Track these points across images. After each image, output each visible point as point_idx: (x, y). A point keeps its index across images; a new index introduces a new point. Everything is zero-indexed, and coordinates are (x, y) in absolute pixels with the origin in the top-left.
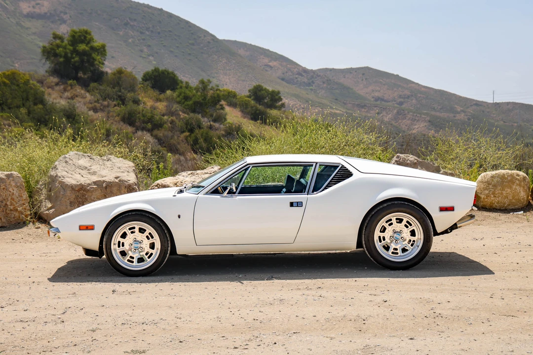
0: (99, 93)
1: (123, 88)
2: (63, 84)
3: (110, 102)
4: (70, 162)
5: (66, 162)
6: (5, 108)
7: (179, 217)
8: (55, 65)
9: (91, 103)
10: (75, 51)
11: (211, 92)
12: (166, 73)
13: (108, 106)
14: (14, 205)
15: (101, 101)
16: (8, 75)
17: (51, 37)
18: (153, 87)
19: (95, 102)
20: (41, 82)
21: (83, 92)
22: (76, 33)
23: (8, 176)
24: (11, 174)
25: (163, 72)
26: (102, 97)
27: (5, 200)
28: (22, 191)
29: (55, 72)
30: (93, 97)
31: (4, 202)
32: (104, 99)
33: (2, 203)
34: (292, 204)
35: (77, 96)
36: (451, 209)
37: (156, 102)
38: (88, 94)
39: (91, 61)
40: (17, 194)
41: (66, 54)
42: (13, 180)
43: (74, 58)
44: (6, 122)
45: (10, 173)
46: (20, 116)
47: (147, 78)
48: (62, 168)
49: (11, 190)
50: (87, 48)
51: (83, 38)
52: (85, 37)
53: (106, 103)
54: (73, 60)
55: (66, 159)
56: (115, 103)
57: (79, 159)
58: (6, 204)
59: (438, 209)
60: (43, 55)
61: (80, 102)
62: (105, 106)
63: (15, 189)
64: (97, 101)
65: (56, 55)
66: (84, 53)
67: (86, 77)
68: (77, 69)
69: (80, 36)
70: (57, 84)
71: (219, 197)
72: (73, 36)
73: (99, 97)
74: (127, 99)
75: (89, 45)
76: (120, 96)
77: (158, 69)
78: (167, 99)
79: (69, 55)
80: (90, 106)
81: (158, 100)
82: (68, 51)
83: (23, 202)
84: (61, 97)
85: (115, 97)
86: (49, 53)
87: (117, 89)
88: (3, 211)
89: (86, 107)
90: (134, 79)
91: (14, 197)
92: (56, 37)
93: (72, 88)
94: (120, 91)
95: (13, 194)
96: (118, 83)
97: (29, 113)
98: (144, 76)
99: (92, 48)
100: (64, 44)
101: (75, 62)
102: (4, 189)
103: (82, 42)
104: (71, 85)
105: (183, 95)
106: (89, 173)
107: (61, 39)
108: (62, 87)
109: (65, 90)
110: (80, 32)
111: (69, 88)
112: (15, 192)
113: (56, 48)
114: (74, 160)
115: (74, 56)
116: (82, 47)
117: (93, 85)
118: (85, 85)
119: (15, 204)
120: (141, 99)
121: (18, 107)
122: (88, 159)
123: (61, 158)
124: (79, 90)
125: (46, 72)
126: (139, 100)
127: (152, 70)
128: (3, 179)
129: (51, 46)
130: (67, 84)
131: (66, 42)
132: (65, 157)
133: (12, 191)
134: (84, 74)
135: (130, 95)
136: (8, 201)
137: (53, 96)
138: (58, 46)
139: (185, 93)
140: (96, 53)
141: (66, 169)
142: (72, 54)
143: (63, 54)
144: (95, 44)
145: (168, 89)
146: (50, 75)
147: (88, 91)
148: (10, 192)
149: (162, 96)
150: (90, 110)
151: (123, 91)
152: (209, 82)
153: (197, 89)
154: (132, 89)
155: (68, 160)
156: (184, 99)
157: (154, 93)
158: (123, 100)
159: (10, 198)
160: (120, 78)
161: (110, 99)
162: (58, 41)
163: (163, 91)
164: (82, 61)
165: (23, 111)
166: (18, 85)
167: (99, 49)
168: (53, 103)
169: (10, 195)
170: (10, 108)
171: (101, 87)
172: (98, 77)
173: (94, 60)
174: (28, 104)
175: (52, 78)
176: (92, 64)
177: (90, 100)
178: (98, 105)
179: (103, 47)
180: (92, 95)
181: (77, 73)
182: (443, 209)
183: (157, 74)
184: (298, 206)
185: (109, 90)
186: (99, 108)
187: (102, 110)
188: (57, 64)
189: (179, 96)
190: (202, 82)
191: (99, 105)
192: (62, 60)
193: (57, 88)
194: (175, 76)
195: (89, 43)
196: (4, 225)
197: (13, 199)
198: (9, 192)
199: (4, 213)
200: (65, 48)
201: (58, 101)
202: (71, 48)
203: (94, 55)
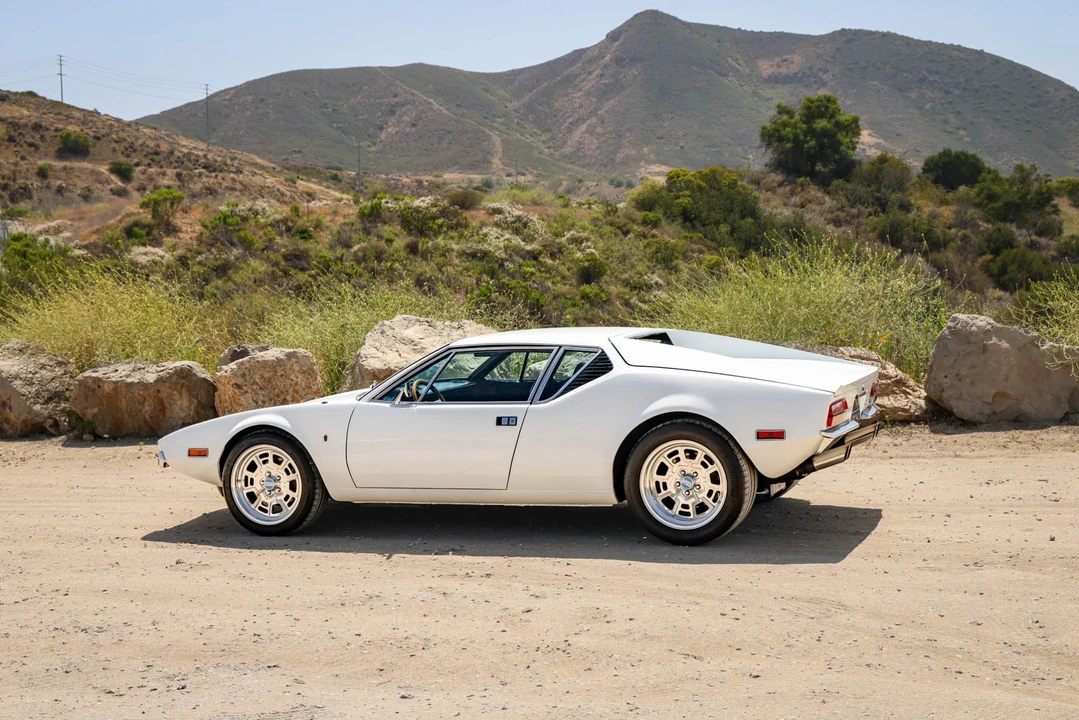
0: (846, 196)
1: (884, 186)
2: (790, 183)
3: (863, 208)
4: (390, 332)
5: (383, 332)
6: (698, 225)
7: (326, 438)
8: (780, 155)
9: (832, 212)
10: (811, 132)
11: (1036, 184)
12: (963, 158)
13: (858, 215)
15: (847, 209)
16: (706, 174)
17: (774, 112)
18: (936, 182)
19: (838, 210)
20: (757, 182)
21: (819, 194)
22: (811, 102)
23: (289, 356)
24: (295, 352)
25: (958, 156)
26: (849, 201)
27: (282, 392)
29: (779, 165)
30: (835, 202)
31: (282, 397)
32: (853, 206)
34: (499, 421)
35: (810, 202)
36: (779, 435)
37: (941, 206)
38: (827, 199)
39: (836, 145)
40: (303, 385)
41: (796, 137)
42: (296, 362)
43: (808, 142)
44: (695, 247)
45: (292, 350)
46: (718, 237)
47: (930, 166)
48: (372, 343)
49: (293, 377)
50: (829, 126)
51: (823, 109)
52: (827, 108)
53: (855, 211)
54: (806, 146)
55: (384, 328)
56: (869, 210)
57: (407, 327)
58: (285, 399)
59: (754, 435)
60: (763, 139)
61: (814, 211)
62: (853, 217)
63: (300, 376)
64: (841, 209)
65: (781, 139)
66: (825, 133)
67: (827, 170)
68: (813, 158)
69: (818, 107)
70: (781, 184)
71: (387, 405)
72: (808, 108)
73: (844, 201)
74: (889, 203)
75: (833, 120)
76: (878, 199)
77: (950, 151)
78: (959, 200)
79: (801, 137)
80: (830, 216)
81: (944, 202)
82: (799, 131)
84: (785, 204)
85: (871, 200)
86: (770, 136)
87: (873, 187)
89: (822, 219)
90: (906, 170)
91: (297, 388)
92: (782, 110)
93: (802, 190)
94: (879, 191)
95: (296, 384)
96: (877, 178)
97: (732, 231)
98: (926, 164)
99: (838, 125)
100: (793, 121)
101: (811, 148)
102: (282, 375)
103: (822, 116)
104: (802, 185)
105: (985, 192)
106: (414, 350)
107: (790, 113)
108: (788, 188)
109: (793, 193)
110: (818, 100)
111: (799, 189)
112: (299, 380)
113: (782, 129)
114: (397, 330)
115: (809, 138)
116: (821, 124)
117: (835, 182)
118: (824, 183)
120: (913, 201)
121: (717, 223)
122: (426, 326)
123: (376, 327)
124: (815, 192)
125: (766, 166)
126: (911, 205)
127: (940, 154)
128: (282, 360)
129: (773, 126)
130: (796, 183)
131: (797, 117)
132: (384, 325)
133: (295, 379)
134: (825, 166)
135: (895, 197)
136: (288, 394)
137: (773, 203)
138: (785, 125)
139: (989, 189)
140: (845, 133)
141: (377, 344)
142: (806, 136)
143: (792, 136)
144: (842, 118)
145: (960, 184)
146: (771, 171)
147: (828, 193)
148: (292, 380)
149: (950, 197)
150: (828, 223)
151: (883, 190)
152: (1033, 167)
153: (1011, 182)
154: (900, 186)
155: (385, 328)
156: (988, 198)
157: (938, 191)
158: (882, 205)
159: (291, 391)
160: (880, 170)
161: (862, 204)
162: (785, 117)
163: (951, 186)
164: (821, 146)
165: (724, 228)
166: (719, 190)
167: (849, 125)
168: (771, 214)
169: (291, 385)
170: (704, 225)
171: (850, 186)
172: (846, 168)
173: (841, 144)
174: (731, 218)
175: (773, 175)
176: (837, 151)
177: (830, 208)
178: (842, 215)
179: (856, 120)
180: (833, 199)
181: (813, 165)
182: (762, 435)
183: (947, 159)
184: (508, 425)
185: (862, 190)
186: (843, 219)
187: (848, 223)
188: (782, 152)
189: (978, 195)
190: (1020, 169)
191: (844, 214)
192: (789, 145)
193: (781, 190)
194: (978, 160)
195: (832, 116)
197: (296, 392)
198: (290, 381)
200: (795, 126)
201: (779, 210)
202: (804, 126)
203: (840, 136)
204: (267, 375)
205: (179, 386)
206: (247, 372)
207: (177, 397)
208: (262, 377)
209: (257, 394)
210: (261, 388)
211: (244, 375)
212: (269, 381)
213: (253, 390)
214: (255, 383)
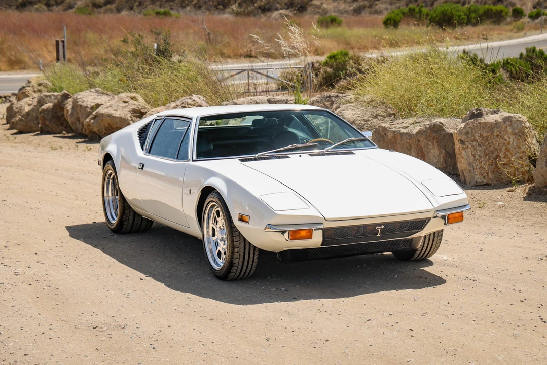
14: (509, 158)
23: (506, 119)
24: (510, 116)
27: (496, 149)
28: (521, 141)
31: (496, 153)
33: (493, 153)
40: (514, 144)
42: (510, 125)
45: (508, 115)
49: (506, 137)
58: (498, 156)
63: (512, 137)
83: (520, 155)
88: (492, 165)
91: (509, 147)
95: (509, 143)
102: (497, 136)
112: (511, 140)
119: (510, 156)
128: (499, 122)
133: (508, 139)
136: (501, 151)
148: (506, 140)
159: (504, 148)
169: (504, 144)
196: (490, 182)
197: (508, 150)
198: (503, 140)
199: (493, 167)
204: (485, 134)
205: (431, 138)
206: (470, 131)
207: (431, 147)
208: (481, 136)
209: (475, 149)
210: (479, 145)
211: (467, 133)
212: (487, 140)
213: (472, 146)
214: (475, 140)
